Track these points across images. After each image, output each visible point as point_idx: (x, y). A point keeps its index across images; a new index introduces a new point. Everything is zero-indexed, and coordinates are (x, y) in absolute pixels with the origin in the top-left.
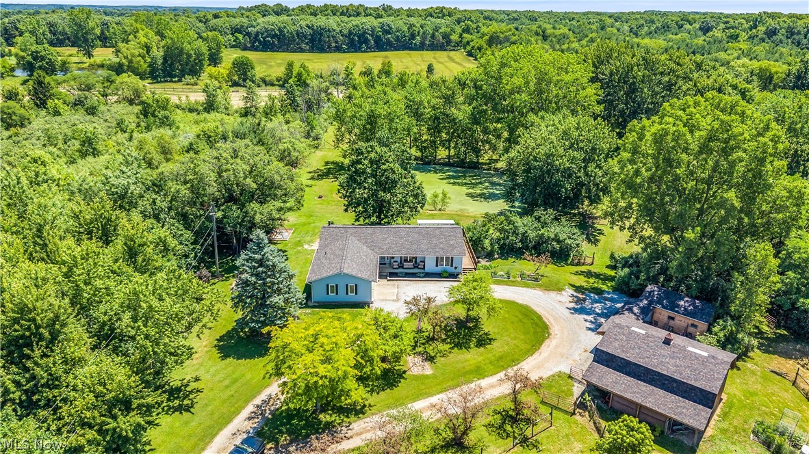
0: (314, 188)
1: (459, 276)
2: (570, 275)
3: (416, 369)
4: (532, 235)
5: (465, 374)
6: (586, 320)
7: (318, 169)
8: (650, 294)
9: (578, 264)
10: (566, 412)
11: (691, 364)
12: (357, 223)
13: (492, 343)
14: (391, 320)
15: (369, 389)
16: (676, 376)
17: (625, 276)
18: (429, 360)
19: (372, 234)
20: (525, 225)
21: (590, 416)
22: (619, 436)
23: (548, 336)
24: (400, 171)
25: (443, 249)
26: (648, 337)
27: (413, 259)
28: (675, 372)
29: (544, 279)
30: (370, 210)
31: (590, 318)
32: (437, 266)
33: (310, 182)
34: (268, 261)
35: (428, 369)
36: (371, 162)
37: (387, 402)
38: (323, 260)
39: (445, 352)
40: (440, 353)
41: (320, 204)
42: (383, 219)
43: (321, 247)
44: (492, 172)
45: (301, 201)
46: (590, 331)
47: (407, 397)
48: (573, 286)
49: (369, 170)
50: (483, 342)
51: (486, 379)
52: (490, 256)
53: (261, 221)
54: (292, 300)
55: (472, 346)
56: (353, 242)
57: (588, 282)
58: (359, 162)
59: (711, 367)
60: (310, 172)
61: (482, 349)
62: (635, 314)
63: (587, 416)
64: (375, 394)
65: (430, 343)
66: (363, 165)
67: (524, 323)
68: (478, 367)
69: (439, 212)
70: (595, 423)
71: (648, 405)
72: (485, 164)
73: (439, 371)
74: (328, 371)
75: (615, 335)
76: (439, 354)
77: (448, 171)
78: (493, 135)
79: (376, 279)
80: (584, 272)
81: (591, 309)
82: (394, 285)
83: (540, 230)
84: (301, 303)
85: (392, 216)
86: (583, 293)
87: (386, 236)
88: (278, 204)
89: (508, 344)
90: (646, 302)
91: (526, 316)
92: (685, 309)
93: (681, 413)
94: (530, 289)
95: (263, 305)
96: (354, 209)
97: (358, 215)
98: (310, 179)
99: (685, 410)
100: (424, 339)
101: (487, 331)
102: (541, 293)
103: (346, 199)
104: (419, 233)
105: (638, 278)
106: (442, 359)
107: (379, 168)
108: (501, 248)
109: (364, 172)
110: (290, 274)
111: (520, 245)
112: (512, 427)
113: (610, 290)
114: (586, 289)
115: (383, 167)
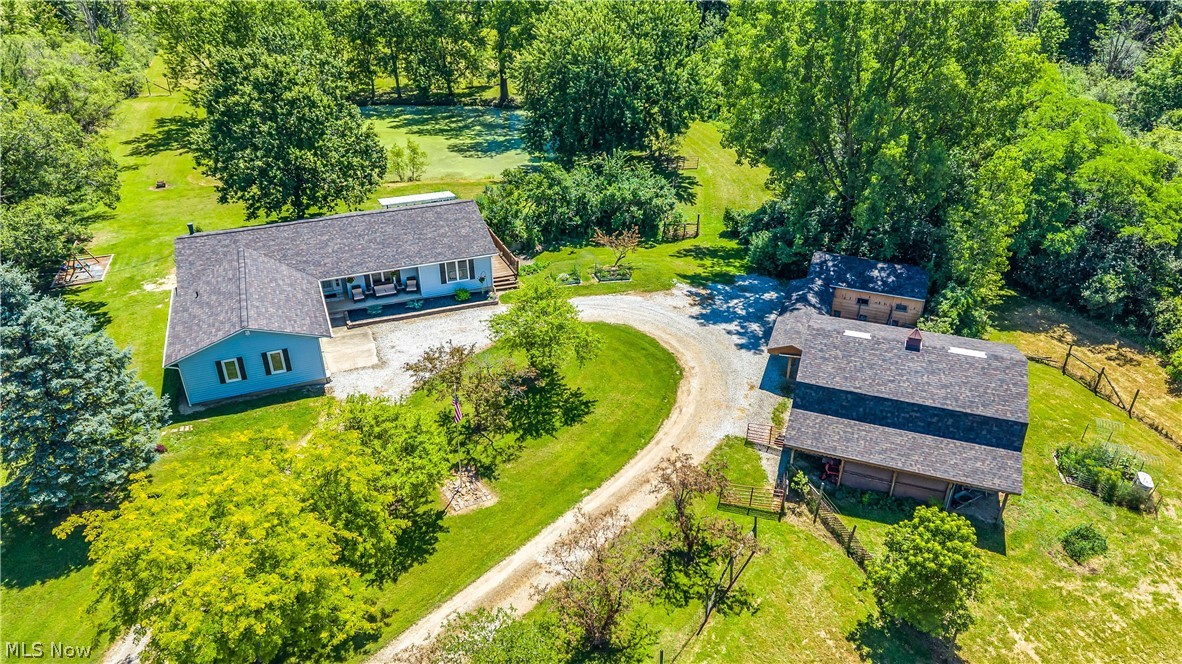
0: (142, 170)
1: (491, 294)
2: (669, 259)
3: (462, 503)
4: (594, 199)
5: (563, 485)
6: (729, 332)
7: (144, 135)
8: (821, 268)
9: (675, 239)
10: (769, 514)
11: (966, 377)
12: (253, 222)
13: (592, 409)
14: (392, 413)
15: (370, 576)
16: (951, 406)
17: (766, 245)
18: (484, 475)
19: (293, 239)
20: (578, 181)
21: (811, 511)
22: (926, 555)
23: (681, 374)
24: (325, 101)
25: (450, 247)
26: (878, 343)
27: (392, 277)
28: (946, 398)
29: (635, 274)
30: (276, 193)
31: (733, 326)
32: (444, 281)
33: (132, 161)
34: (44, 334)
35: (487, 497)
36: (257, 86)
37: (419, 596)
38: (196, 311)
39: (511, 450)
40: (500, 454)
41: (163, 198)
42: (308, 206)
43: (183, 284)
44: (480, 108)
45: (113, 189)
46: (743, 351)
47: (461, 570)
48: (684, 277)
49: (257, 106)
50: (576, 411)
51: (605, 485)
52: (527, 249)
53: (18, 245)
54: (134, 417)
55: (557, 424)
56: (255, 260)
57: (703, 266)
58: (228, 91)
59: (1000, 377)
60: (127, 143)
61: (577, 427)
62: (814, 307)
63: (806, 512)
64: (388, 584)
65: (475, 438)
66: (242, 96)
67: (631, 358)
68: (583, 465)
69: (410, 183)
70: (825, 522)
71: (915, 469)
72: (464, 95)
73: (511, 494)
74: (274, 592)
75: (821, 350)
76: (499, 458)
77: (402, 113)
78: (471, 42)
79: (328, 331)
80: (689, 251)
81: (728, 311)
82: (365, 335)
83: (606, 188)
84: (161, 420)
85: (325, 198)
86: (705, 287)
87: (326, 237)
88: (54, 202)
89: (619, 406)
90: (820, 282)
91: (631, 344)
92: (885, 283)
93: (975, 471)
94: (619, 297)
95: (58, 446)
96: (240, 194)
97: (252, 205)
98: (132, 155)
99: (979, 464)
100: (461, 434)
101: (574, 388)
102: (639, 299)
103: (218, 176)
104: (395, 223)
105: (790, 244)
106: (509, 466)
107: (277, 98)
108: (545, 230)
109: (247, 112)
110: (116, 356)
111: (577, 220)
112: (687, 575)
113: (743, 273)
114: (706, 279)
115: (288, 95)
